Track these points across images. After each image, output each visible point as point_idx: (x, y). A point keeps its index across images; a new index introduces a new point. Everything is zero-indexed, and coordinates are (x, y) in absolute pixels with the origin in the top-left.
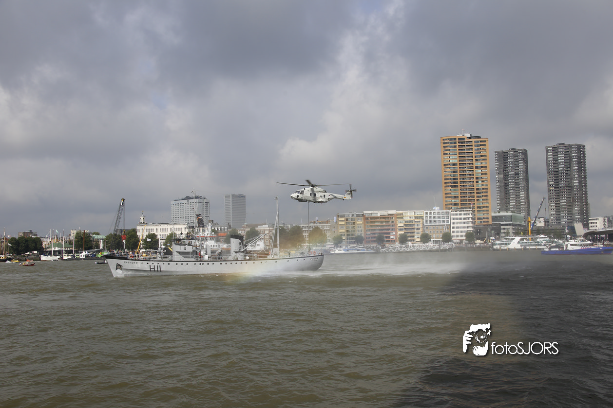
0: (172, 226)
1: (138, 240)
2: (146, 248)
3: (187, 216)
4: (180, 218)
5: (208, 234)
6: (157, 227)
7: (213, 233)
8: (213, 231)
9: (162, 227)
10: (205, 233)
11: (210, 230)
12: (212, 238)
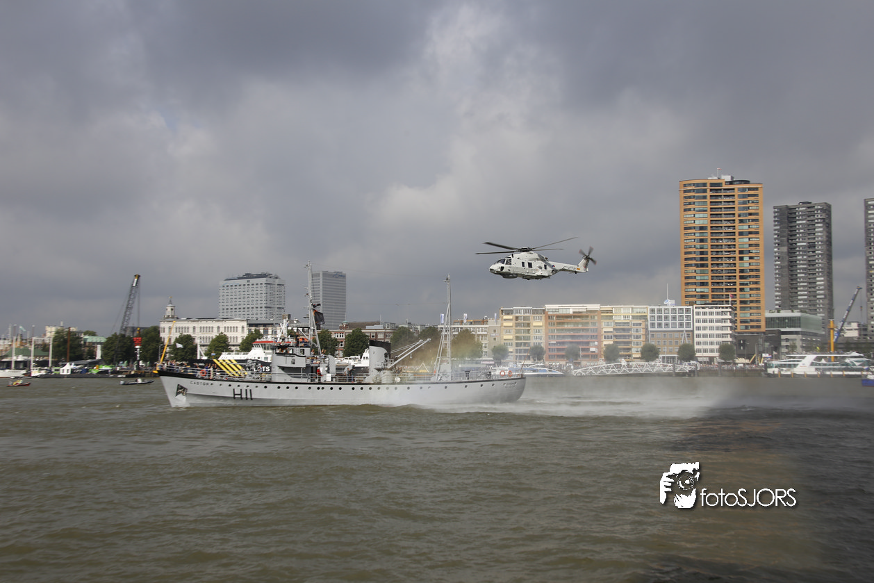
0: (220, 324)
1: (162, 346)
3: (246, 307)
4: (234, 310)
6: (195, 324)
9: (204, 324)
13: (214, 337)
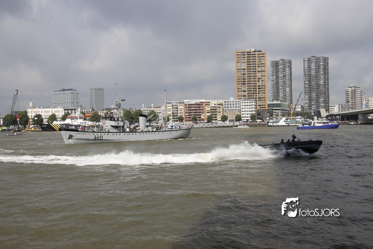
0: (52, 109)
1: (29, 119)
2: (34, 124)
3: (63, 102)
4: (58, 104)
5: (78, 115)
6: (42, 110)
7: (82, 114)
8: (82, 113)
9: (46, 110)
10: (76, 114)
11: (80, 112)
12: (81, 118)
13: (50, 115)
